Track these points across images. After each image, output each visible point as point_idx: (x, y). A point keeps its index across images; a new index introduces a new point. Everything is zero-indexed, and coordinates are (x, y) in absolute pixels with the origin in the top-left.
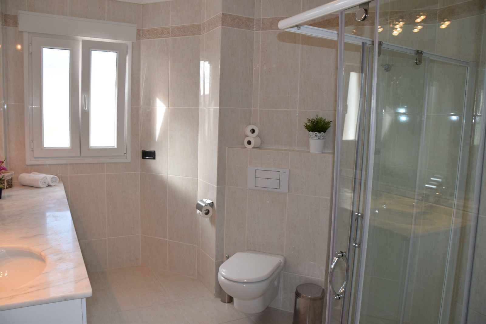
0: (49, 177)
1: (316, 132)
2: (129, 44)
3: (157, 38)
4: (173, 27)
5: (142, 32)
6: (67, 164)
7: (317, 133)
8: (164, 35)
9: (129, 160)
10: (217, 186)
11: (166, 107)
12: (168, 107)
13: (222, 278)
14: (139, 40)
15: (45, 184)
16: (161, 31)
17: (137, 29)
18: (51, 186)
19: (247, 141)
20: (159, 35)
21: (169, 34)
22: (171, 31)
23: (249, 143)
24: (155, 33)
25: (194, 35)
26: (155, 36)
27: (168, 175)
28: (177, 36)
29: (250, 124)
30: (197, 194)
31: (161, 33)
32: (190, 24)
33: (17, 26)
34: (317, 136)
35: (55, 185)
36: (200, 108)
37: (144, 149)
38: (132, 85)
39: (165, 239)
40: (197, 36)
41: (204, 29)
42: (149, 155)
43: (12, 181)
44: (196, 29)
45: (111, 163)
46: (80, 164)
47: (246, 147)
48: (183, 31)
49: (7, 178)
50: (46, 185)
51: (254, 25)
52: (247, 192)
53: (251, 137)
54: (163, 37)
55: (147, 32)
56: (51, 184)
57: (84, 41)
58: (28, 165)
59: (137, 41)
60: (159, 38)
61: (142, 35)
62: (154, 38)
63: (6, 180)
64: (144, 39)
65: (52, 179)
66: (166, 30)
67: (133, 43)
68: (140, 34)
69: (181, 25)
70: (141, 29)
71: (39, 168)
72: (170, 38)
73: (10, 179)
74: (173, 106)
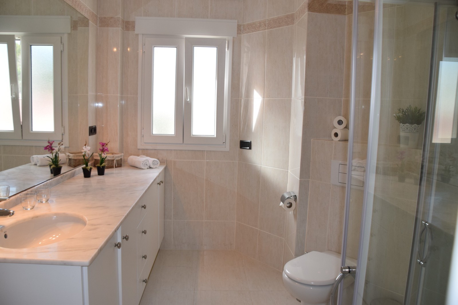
0: (151, 160)
1: (407, 124)
2: (231, 38)
3: (255, 31)
4: (269, 19)
5: (243, 27)
6: (171, 150)
7: (409, 125)
8: (261, 28)
9: (227, 149)
10: (300, 179)
11: (262, 99)
12: (264, 98)
13: (286, 276)
14: (241, 35)
15: (146, 166)
16: (259, 24)
17: (238, 25)
18: (152, 168)
19: (334, 133)
20: (257, 29)
21: (266, 26)
22: (267, 23)
23: (336, 135)
24: (253, 27)
25: (288, 25)
26: (254, 30)
27: (262, 166)
28: (273, 28)
29: (340, 115)
30: (287, 187)
31: (258, 26)
32: (284, 15)
33: (134, 30)
34: (408, 129)
35: (156, 168)
36: (292, 99)
37: (242, 139)
38: (232, 78)
39: (256, 228)
40: (290, 26)
41: (296, 18)
42: (245, 145)
43: (121, 161)
44: (290, 19)
45: (211, 151)
46: (183, 150)
47: (333, 140)
48: (277, 23)
49: (117, 158)
50: (148, 167)
51: (346, 8)
52: (330, 188)
53: (339, 129)
54: (260, 30)
55: (247, 26)
56: (152, 166)
57: (186, 38)
58: (139, 149)
59: (237, 36)
60: (257, 31)
61: (243, 30)
62: (253, 32)
63: (116, 160)
64: (244, 34)
65: (153, 161)
66: (263, 23)
67: (233, 38)
68: (240, 29)
69: (276, 17)
70: (242, 24)
71: (146, 152)
72: (266, 30)
73: (119, 160)
74: (268, 98)
